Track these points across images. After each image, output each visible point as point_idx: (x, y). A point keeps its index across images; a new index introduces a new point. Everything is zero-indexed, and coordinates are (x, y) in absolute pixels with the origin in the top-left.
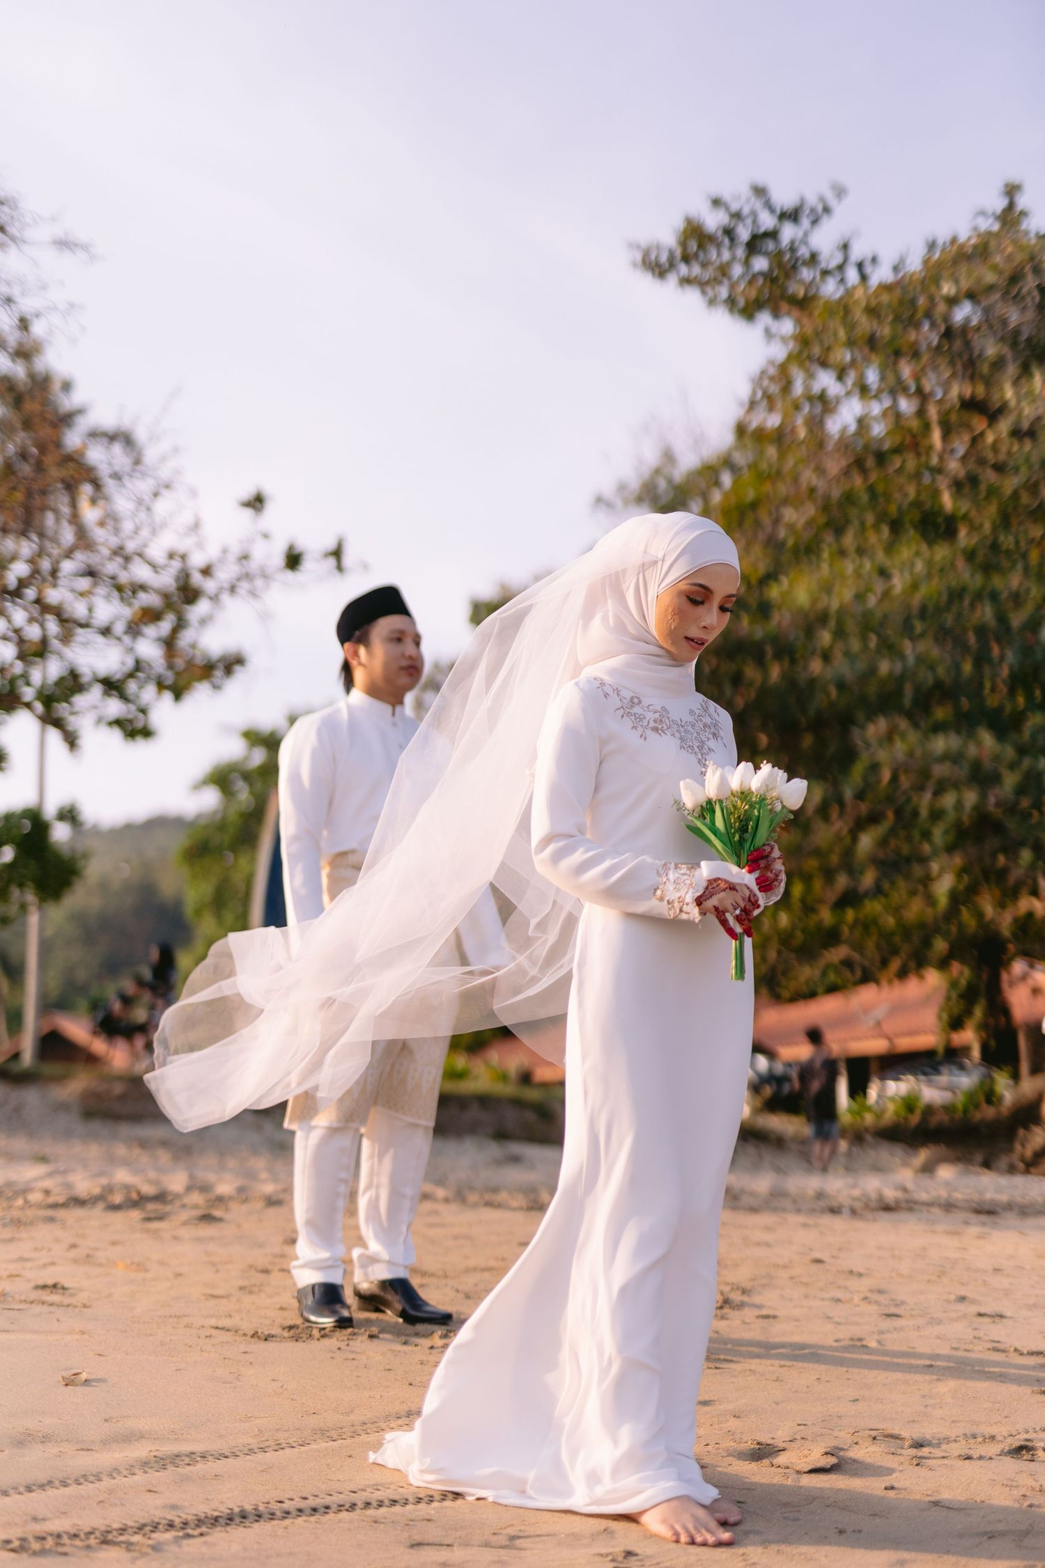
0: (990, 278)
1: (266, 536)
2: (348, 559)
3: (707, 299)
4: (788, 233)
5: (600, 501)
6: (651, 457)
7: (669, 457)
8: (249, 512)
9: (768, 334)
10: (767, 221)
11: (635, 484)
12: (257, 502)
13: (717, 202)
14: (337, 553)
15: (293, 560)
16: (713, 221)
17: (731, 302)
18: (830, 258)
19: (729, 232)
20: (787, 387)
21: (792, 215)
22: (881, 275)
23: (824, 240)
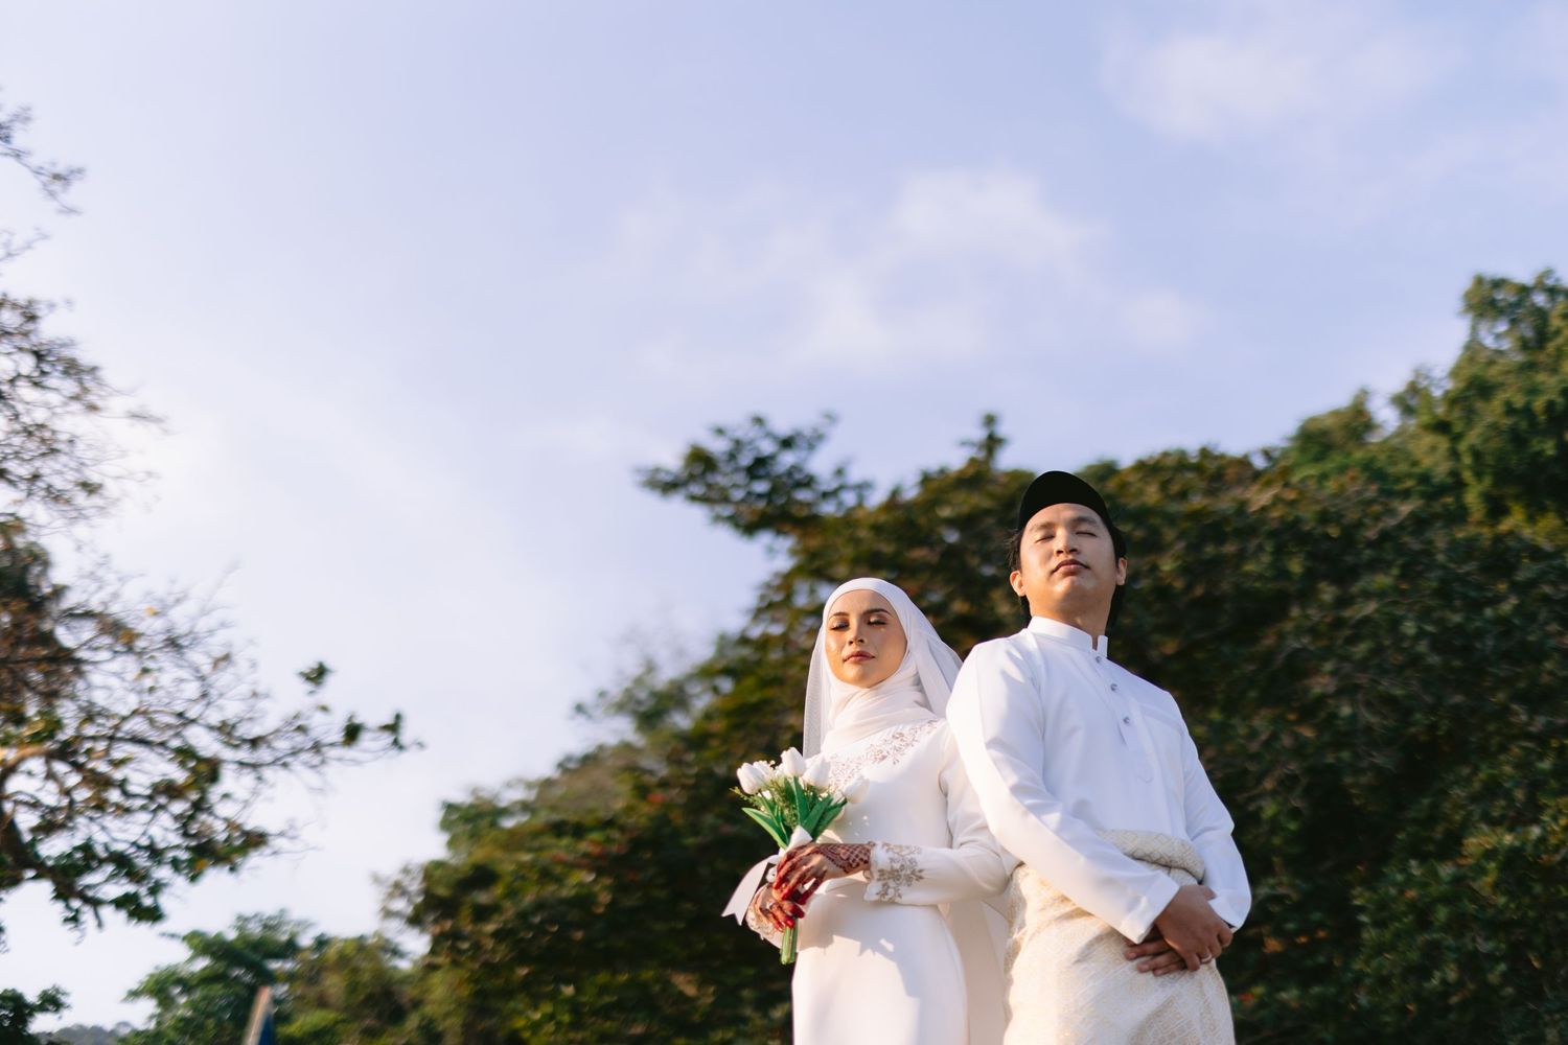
0: (986, 503)
1: (324, 709)
2: (406, 736)
3: (713, 514)
4: (787, 459)
5: (580, 709)
6: (633, 668)
7: (651, 668)
8: (309, 686)
9: (770, 550)
10: (767, 447)
11: (616, 692)
12: (318, 675)
13: (720, 432)
14: (393, 728)
15: (352, 733)
16: (718, 447)
17: (734, 521)
18: (827, 481)
19: (732, 456)
20: (788, 598)
21: (787, 443)
22: (876, 498)
23: (820, 465)
